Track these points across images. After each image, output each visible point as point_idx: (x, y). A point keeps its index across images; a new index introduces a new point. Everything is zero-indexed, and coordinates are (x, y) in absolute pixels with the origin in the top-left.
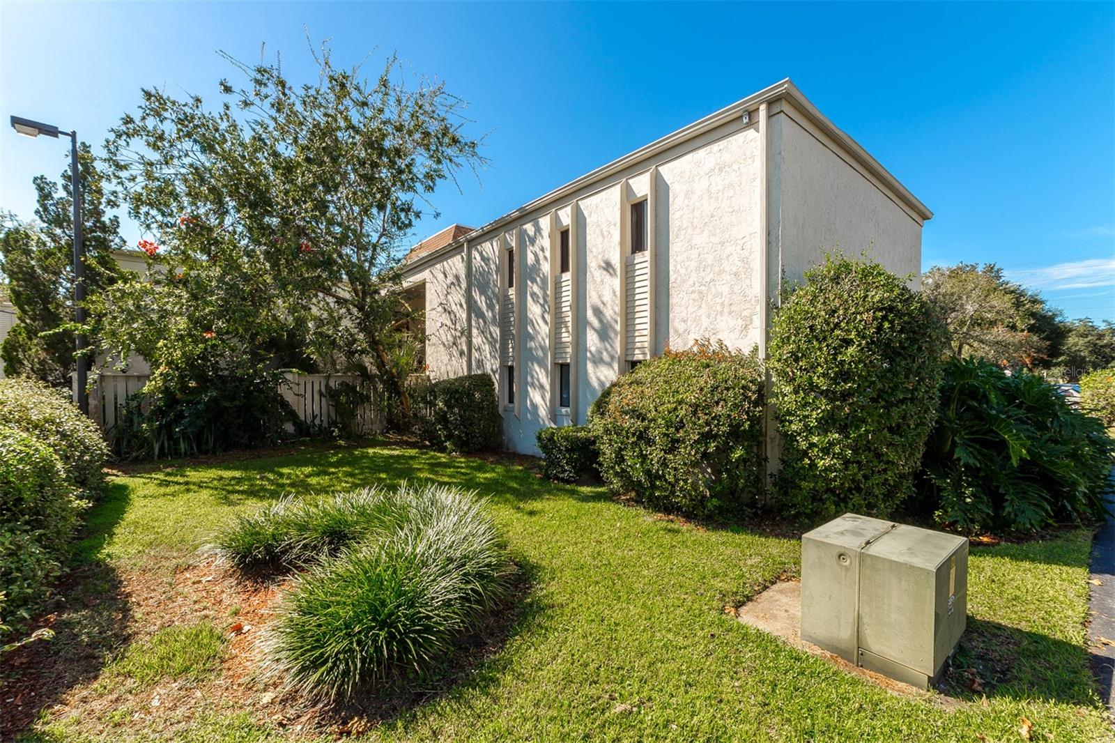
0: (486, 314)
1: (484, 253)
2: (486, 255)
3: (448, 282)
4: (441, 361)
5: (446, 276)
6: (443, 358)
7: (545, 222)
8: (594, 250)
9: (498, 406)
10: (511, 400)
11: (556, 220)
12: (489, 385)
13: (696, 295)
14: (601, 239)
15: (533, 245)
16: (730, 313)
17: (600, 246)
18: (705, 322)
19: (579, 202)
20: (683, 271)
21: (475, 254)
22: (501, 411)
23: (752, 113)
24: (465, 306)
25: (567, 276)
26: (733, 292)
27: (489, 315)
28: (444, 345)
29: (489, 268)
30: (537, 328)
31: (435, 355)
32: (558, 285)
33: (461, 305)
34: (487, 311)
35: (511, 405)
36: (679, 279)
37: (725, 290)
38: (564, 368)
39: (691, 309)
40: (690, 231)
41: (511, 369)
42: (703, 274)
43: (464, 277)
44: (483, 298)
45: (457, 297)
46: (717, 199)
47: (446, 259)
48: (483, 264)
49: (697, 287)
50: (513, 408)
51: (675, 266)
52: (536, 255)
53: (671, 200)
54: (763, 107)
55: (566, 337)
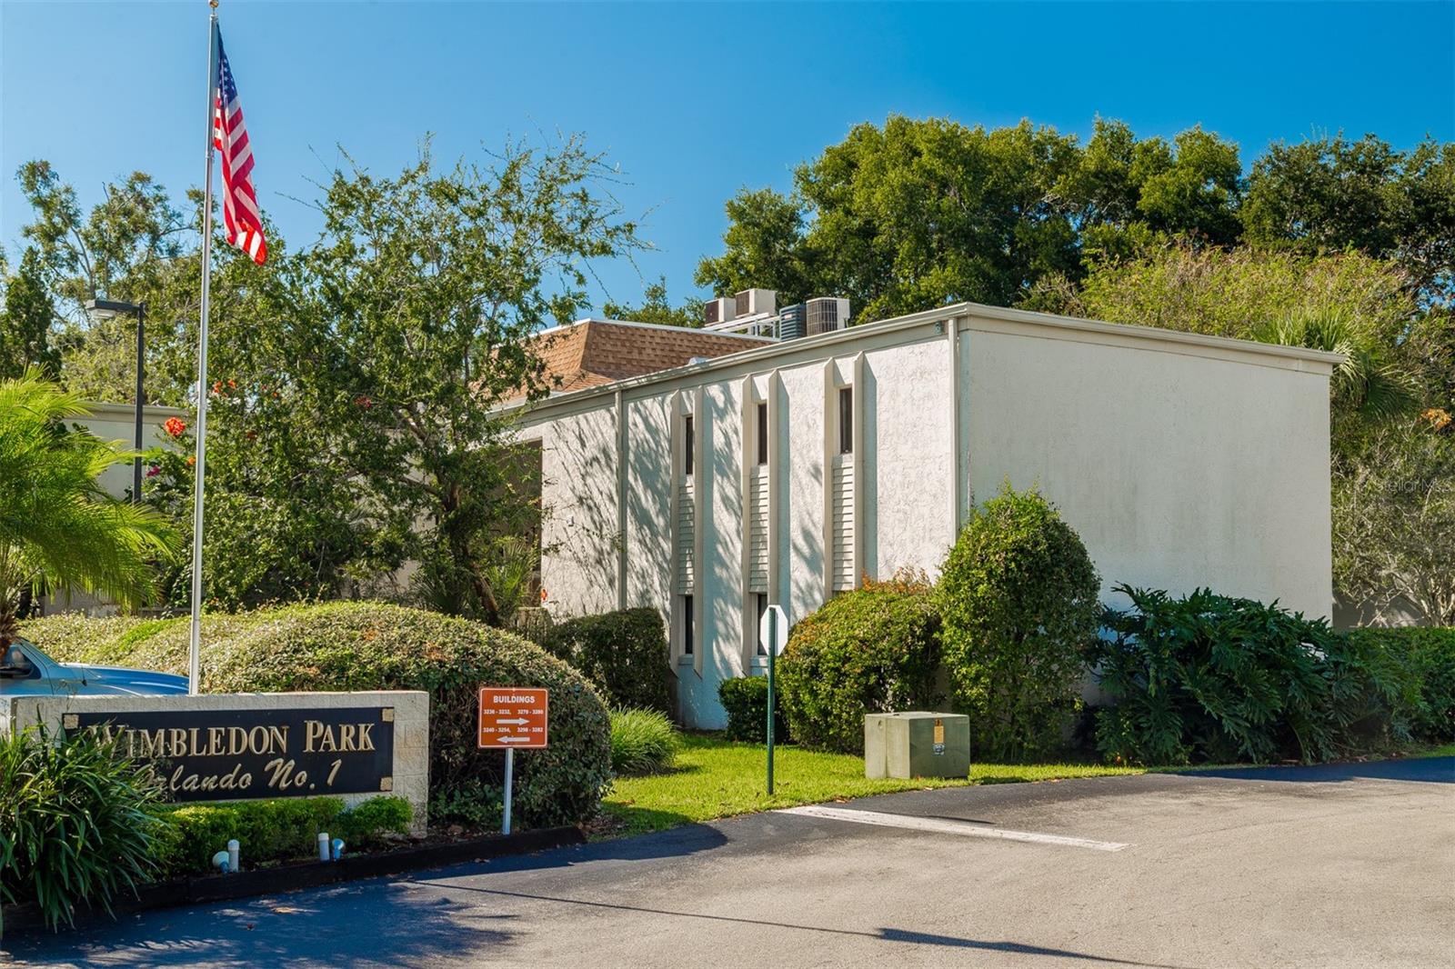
0: (656, 521)
1: (651, 420)
2: (653, 423)
3: (588, 455)
4: (572, 585)
5: (583, 445)
6: (575, 579)
7: (737, 387)
8: (798, 441)
9: (669, 657)
10: (689, 650)
11: (751, 390)
12: (656, 625)
13: (901, 515)
14: (806, 429)
15: (722, 421)
16: (931, 539)
17: (805, 437)
18: (910, 548)
19: (781, 372)
20: (888, 484)
21: (633, 417)
22: (673, 663)
23: (942, 325)
24: (616, 499)
25: (764, 471)
26: (932, 516)
27: (660, 522)
28: (579, 561)
29: (658, 443)
30: (731, 549)
31: (559, 574)
32: (753, 482)
33: (611, 499)
34: (657, 516)
35: (690, 656)
36: (886, 493)
37: (926, 511)
38: (763, 599)
39: (897, 531)
40: (895, 439)
41: (689, 599)
42: (907, 491)
43: (614, 449)
44: (649, 493)
45: (604, 482)
46: (918, 408)
47: (583, 411)
48: (648, 436)
49: (902, 506)
50: (692, 659)
51: (882, 478)
52: (726, 435)
53: (878, 397)
54: (951, 322)
55: (765, 556)
